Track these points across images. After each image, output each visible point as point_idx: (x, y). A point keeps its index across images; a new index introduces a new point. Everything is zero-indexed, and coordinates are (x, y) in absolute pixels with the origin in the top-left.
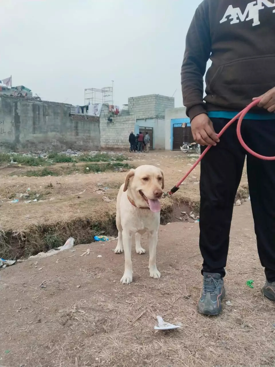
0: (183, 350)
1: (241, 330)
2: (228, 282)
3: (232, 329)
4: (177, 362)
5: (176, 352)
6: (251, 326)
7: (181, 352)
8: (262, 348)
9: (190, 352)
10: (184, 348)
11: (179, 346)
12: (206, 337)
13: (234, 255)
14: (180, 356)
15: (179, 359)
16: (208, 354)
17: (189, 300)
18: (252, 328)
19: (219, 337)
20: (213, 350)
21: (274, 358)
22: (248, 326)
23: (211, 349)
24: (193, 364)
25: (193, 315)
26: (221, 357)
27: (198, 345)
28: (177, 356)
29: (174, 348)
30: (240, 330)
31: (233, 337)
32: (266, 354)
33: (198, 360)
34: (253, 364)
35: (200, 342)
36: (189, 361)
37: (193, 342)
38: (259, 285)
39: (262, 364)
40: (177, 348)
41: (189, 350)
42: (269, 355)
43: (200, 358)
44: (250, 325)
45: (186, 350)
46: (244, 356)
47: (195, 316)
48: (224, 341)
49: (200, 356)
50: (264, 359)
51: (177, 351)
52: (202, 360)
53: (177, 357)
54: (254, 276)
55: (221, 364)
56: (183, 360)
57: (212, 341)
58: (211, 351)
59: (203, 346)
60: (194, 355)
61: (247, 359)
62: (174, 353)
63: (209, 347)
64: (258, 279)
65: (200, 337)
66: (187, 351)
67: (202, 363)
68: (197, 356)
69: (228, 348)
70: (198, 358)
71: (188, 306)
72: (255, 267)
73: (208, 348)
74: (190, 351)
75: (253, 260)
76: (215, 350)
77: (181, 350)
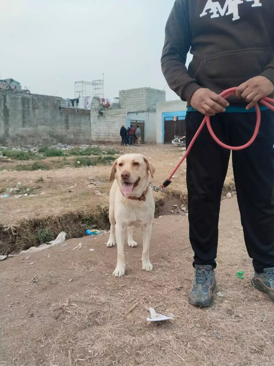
0: (175, 341)
1: (232, 320)
2: (219, 273)
3: (223, 319)
4: (170, 352)
5: (168, 342)
6: (242, 316)
7: (172, 343)
8: (251, 337)
9: (181, 343)
10: (176, 338)
11: (171, 337)
12: (197, 327)
13: (224, 247)
14: (172, 346)
15: (171, 349)
16: (199, 344)
17: (181, 292)
18: (242, 318)
19: (211, 327)
20: (204, 340)
21: (263, 346)
22: (238, 317)
23: (202, 339)
24: (185, 354)
25: (184, 306)
26: (212, 347)
27: (190, 335)
28: (169, 346)
29: (166, 339)
30: (231, 320)
31: (224, 327)
32: (256, 342)
33: (190, 350)
34: (243, 353)
35: (191, 333)
36: (181, 351)
37: (184, 333)
38: (249, 276)
39: (252, 353)
40: (170, 339)
41: (181, 341)
42: (259, 344)
43: (192, 348)
44: (240, 315)
45: (178, 341)
46: (235, 345)
47: (187, 307)
48: (215, 331)
49: (192, 346)
50: (254, 348)
51: (169, 342)
52: (193, 350)
53: (170, 348)
54: (244, 267)
55: (212, 353)
56: (175, 351)
57: (203, 331)
58: (203, 341)
59: (194, 336)
60: (186, 346)
61: (237, 348)
62: (166, 344)
63: (201, 338)
64: (248, 270)
65: (192, 328)
66: (179, 342)
67: (194, 352)
68: (189, 346)
69: (219, 337)
70: (189, 348)
71: (179, 297)
72: (245, 259)
73: (200, 338)
74: (182, 342)
75: (243, 252)
76: (206, 340)
77: (173, 341)
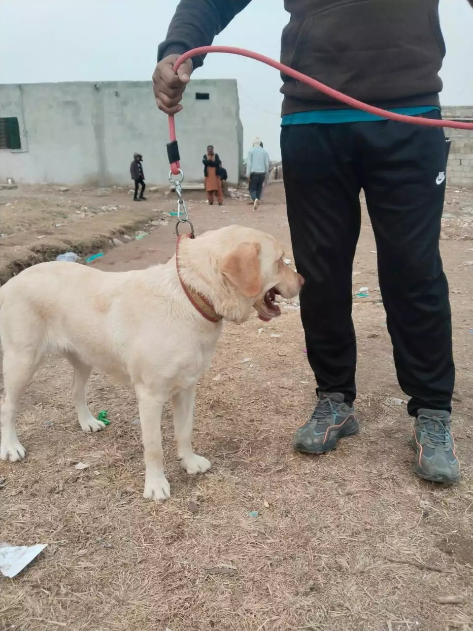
0: (32, 596)
1: (119, 503)
2: (66, 428)
3: (104, 509)
4: (30, 625)
5: (20, 607)
6: (133, 490)
7: (30, 603)
8: (160, 518)
9: (47, 592)
10: (32, 589)
11: (21, 593)
12: (64, 546)
13: (59, 377)
14: (31, 611)
15: (31, 618)
16: (81, 576)
17: (5, 491)
18: (134, 492)
19: (88, 533)
20: (89, 564)
21: (181, 525)
22: (127, 493)
23: (83, 565)
24: (63, 612)
25: (23, 516)
26: (105, 569)
27: (57, 569)
28: (25, 614)
29: (12, 602)
30: (117, 504)
31: (111, 524)
32: (169, 524)
33: (69, 599)
34: (157, 552)
35: (58, 562)
36: (52, 611)
37: (45, 570)
38: (118, 415)
39: (169, 544)
40: (19, 598)
41: (45, 589)
42: (174, 524)
43: (70, 591)
44: (129, 489)
45: (38, 593)
46: (140, 546)
47: (29, 516)
48: (99, 539)
49: (69, 587)
50: (169, 533)
51: (21, 605)
52: (75, 594)
53: (27, 616)
54: (105, 402)
55: (110, 581)
56: (40, 616)
57: (79, 548)
58: (85, 568)
59: (68, 566)
60: (58, 594)
61: (146, 550)
62: (17, 613)
63: (80, 563)
64: (112, 406)
65: (55, 552)
66: (41, 594)
67: (78, 597)
68: (63, 590)
69: (110, 545)
70: (67, 594)
71: (7, 503)
72: (101, 388)
73: (78, 565)
74: (48, 590)
75: (94, 376)
76: (90, 561)
77: (29, 598)
